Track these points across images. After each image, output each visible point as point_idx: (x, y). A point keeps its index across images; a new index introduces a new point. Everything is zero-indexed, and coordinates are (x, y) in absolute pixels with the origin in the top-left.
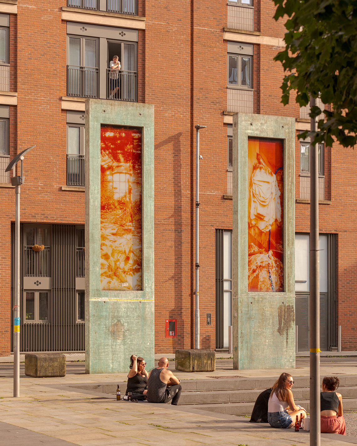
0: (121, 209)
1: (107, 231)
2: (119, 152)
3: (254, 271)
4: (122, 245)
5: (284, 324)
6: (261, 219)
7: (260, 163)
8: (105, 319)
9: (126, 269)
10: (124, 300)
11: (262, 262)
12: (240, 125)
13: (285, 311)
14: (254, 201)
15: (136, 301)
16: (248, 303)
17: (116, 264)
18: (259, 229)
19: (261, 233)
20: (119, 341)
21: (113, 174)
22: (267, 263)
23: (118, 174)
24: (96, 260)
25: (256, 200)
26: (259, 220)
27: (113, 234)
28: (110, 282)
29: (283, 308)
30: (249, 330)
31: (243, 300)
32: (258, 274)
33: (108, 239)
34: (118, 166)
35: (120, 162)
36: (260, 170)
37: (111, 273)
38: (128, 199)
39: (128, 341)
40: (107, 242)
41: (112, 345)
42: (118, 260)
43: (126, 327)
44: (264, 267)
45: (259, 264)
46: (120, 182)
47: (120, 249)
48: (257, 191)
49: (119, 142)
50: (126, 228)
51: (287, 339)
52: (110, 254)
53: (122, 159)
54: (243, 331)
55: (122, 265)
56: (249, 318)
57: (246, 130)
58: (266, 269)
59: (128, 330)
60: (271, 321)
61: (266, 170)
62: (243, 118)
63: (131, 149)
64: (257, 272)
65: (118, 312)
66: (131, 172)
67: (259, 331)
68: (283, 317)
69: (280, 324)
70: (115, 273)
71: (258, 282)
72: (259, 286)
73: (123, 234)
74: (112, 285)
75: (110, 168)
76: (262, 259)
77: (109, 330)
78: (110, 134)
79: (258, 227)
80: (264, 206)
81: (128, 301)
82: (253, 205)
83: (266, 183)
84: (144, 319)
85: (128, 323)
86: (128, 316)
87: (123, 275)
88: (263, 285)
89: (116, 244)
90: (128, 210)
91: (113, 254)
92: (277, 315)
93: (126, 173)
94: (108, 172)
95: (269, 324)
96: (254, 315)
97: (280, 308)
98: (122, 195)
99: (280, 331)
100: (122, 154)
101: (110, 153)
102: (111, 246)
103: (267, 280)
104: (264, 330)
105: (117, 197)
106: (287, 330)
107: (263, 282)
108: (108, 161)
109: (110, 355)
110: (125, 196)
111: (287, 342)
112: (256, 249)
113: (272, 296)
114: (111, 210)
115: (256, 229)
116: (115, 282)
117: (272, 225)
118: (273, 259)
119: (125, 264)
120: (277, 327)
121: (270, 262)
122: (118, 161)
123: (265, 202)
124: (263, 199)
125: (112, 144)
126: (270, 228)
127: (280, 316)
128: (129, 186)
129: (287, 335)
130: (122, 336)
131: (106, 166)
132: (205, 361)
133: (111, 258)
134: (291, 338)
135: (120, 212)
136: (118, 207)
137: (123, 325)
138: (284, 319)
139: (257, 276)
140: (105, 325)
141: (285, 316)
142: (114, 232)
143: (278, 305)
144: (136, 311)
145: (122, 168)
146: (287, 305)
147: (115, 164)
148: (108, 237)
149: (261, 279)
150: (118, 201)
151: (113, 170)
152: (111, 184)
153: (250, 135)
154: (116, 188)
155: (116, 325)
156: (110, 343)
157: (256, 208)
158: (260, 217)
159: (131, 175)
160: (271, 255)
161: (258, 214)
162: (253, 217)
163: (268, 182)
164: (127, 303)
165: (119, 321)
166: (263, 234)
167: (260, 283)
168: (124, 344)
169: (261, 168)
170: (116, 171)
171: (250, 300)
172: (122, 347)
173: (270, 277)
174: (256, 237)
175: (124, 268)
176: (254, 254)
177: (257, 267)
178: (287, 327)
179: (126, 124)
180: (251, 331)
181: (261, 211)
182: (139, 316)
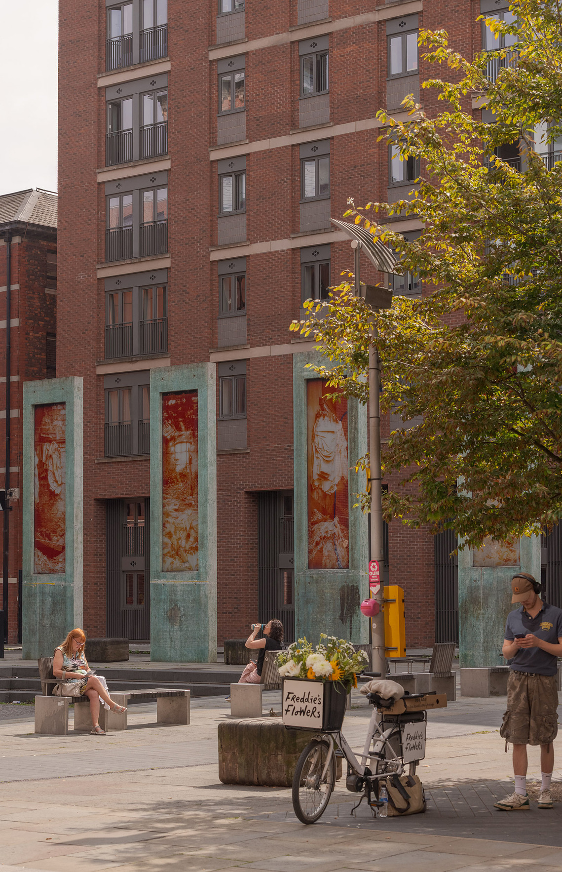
0: (183, 482)
1: (170, 507)
2: (181, 419)
3: (318, 544)
4: (183, 522)
5: (348, 609)
6: (326, 479)
7: (323, 409)
8: (164, 603)
9: (187, 548)
10: (181, 582)
11: (326, 532)
12: (295, 367)
13: (348, 592)
14: (317, 458)
15: (191, 583)
16: (305, 583)
17: (178, 542)
18: (323, 491)
19: (325, 495)
20: (176, 627)
21: (174, 445)
22: (332, 533)
23: (180, 444)
24: (155, 539)
25: (319, 456)
26: (322, 479)
27: (176, 510)
28: (172, 563)
29: (346, 588)
30: (306, 617)
31: (299, 580)
32: (322, 548)
33: (171, 516)
34: (179, 436)
35: (181, 431)
36: (324, 418)
37: (173, 552)
38: (188, 471)
39: (184, 627)
40: (170, 520)
41: (170, 631)
42: (180, 538)
43: (182, 612)
44: (328, 538)
45: (323, 534)
46: (181, 452)
47: (182, 526)
48: (320, 443)
49: (180, 409)
50: (187, 502)
51: (351, 628)
52: (172, 532)
53: (183, 427)
54: (300, 618)
55: (183, 543)
56: (307, 602)
57: (301, 372)
58: (331, 541)
59: (184, 615)
60: (332, 606)
61: (330, 417)
62: (298, 359)
63: (190, 415)
64: (321, 544)
65: (175, 595)
66: (192, 440)
67: (317, 617)
68: (346, 600)
69: (342, 610)
70: (177, 553)
71: (322, 557)
72: (323, 562)
73: (184, 510)
74: (174, 566)
75: (173, 438)
76: (326, 528)
77: (167, 615)
78: (172, 402)
79: (321, 489)
80: (328, 461)
81: (185, 583)
82: (316, 462)
83: (330, 433)
84: (199, 603)
85: (184, 607)
86: (184, 600)
87: (185, 555)
88: (328, 561)
89: (178, 521)
90: (189, 482)
91: (175, 532)
92: (339, 598)
93: (187, 442)
94: (171, 444)
95: (329, 610)
96: (312, 598)
97: (342, 589)
98: (183, 466)
99: (342, 618)
100: (183, 421)
101: (172, 422)
102: (174, 523)
103: (333, 554)
104: (324, 617)
105: (179, 469)
106: (351, 617)
107: (329, 556)
108: (171, 431)
109: (168, 642)
110: (186, 467)
111: (351, 632)
112: (319, 516)
113: (333, 573)
114: (173, 484)
115: (320, 492)
116: (177, 563)
117: (337, 485)
118: (339, 527)
119: (187, 542)
120: (339, 614)
121: (335, 531)
122: (180, 430)
123: (329, 457)
124: (326, 454)
125: (174, 413)
126: (336, 488)
127: (342, 599)
128: (190, 456)
129: (351, 623)
130: (178, 622)
131: (169, 437)
132: (239, 652)
133: (174, 536)
134: (355, 627)
135: (181, 485)
136: (180, 480)
137: (179, 610)
138: (347, 603)
139: (321, 550)
140: (164, 609)
141: (348, 599)
142: (176, 507)
143: (340, 585)
144: (191, 594)
145: (184, 437)
146: (350, 585)
147: (177, 433)
148: (171, 514)
149: (326, 553)
150: (180, 473)
151: (175, 441)
152: (173, 456)
153: (306, 377)
154: (178, 460)
155: (173, 609)
156: (168, 629)
157: (319, 466)
158: (323, 476)
159: (191, 443)
160: (336, 523)
161: (322, 472)
162: (315, 477)
163: (333, 432)
164: (183, 585)
165: (176, 605)
166: (328, 497)
167: (324, 558)
168: (181, 631)
169: (324, 416)
170: (177, 441)
171: (308, 579)
172: (179, 633)
173: (336, 550)
174: (319, 502)
175: (185, 547)
176: (317, 523)
177: (321, 539)
178: (351, 613)
179: (181, 390)
180: (308, 617)
181: (325, 468)
182: (194, 600)
